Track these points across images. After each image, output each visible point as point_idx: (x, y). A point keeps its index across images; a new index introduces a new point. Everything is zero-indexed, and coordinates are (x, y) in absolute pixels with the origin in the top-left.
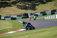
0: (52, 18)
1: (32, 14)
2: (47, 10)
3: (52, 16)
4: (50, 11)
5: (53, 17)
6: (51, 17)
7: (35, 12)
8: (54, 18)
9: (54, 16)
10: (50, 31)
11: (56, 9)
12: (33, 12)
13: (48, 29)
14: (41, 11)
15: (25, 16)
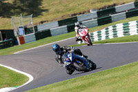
0: (103, 38)
1: (27, 30)
2: (82, 9)
3: (103, 31)
4: (93, 13)
5: (107, 33)
6: (99, 35)
7: (38, 20)
8: (111, 37)
9: (111, 28)
10: (108, 84)
11: (115, 5)
12: (30, 21)
13: (102, 77)
14: (60, 17)
15: (5, 40)
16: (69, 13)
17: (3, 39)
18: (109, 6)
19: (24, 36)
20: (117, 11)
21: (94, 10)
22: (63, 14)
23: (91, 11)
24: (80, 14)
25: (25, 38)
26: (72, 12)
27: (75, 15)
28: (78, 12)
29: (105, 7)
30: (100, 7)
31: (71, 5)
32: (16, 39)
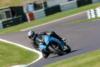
1: (36, 7)
15: (15, 17)
17: (13, 17)
19: (34, 12)
25: (34, 15)
32: (26, 16)
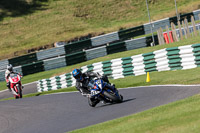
4: (60, 48)
16: (24, 48)
18: (82, 38)
20: (93, 44)
21: (60, 43)
22: (15, 50)
23: (56, 44)
24: (41, 48)
26: (29, 47)
27: (33, 50)
28: (38, 46)
29: (76, 38)
30: (69, 39)
31: (27, 37)
